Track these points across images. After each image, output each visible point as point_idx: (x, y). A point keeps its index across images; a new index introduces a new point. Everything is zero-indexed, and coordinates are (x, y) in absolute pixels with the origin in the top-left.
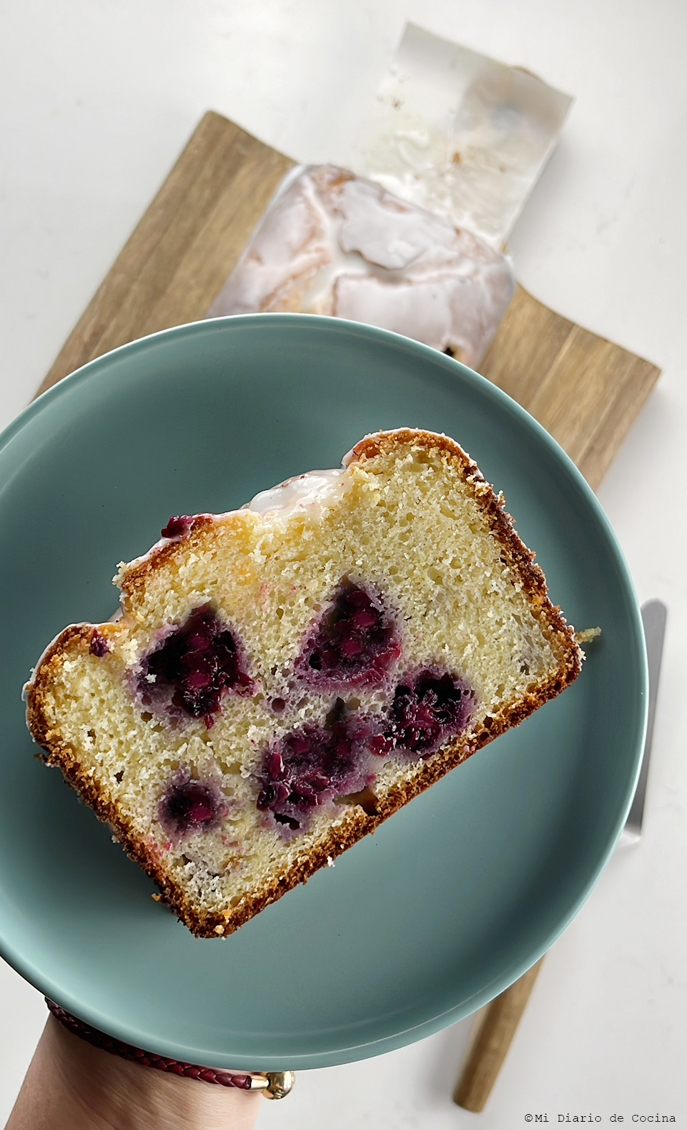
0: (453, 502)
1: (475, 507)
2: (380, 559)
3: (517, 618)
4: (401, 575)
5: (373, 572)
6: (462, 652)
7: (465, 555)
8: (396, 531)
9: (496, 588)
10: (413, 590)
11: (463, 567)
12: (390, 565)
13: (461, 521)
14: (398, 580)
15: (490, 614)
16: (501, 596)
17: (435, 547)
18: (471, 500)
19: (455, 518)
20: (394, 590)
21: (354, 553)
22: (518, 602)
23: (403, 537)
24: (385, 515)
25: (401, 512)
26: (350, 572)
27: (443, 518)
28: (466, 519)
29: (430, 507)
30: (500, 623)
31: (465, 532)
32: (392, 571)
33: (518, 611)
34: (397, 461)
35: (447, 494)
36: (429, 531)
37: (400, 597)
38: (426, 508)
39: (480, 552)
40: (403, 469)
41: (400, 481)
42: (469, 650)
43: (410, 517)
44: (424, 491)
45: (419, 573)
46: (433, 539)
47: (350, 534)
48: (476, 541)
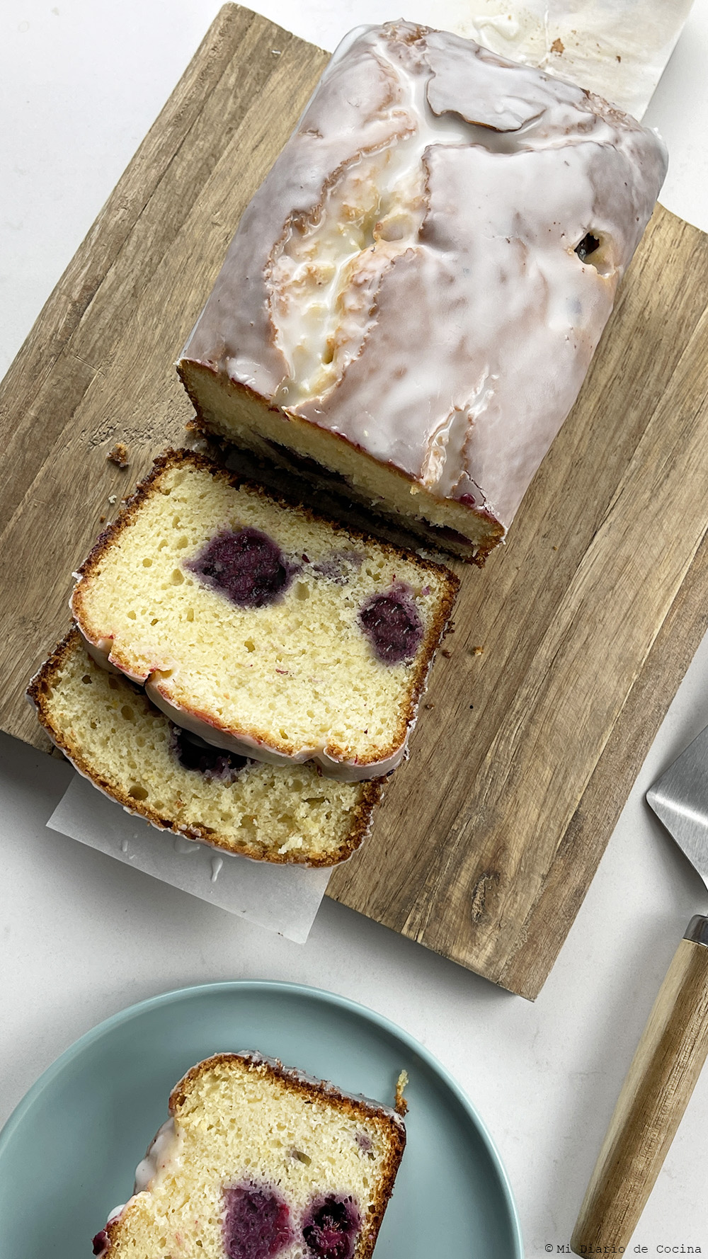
0: (251, 1092)
1: (266, 1084)
2: (235, 1161)
3: (344, 1129)
4: (254, 1160)
5: (236, 1172)
6: (325, 1177)
7: (283, 1118)
8: (232, 1134)
9: (316, 1123)
10: (269, 1162)
11: (287, 1125)
12: (243, 1160)
13: (265, 1099)
14: (255, 1165)
15: (325, 1141)
16: (323, 1124)
17: (261, 1128)
18: (261, 1081)
19: (260, 1100)
20: (257, 1174)
21: (216, 1170)
22: (336, 1119)
23: (239, 1136)
24: (218, 1132)
25: (225, 1123)
26: (223, 1182)
27: (253, 1106)
28: (267, 1095)
29: (240, 1105)
30: (335, 1140)
31: (272, 1104)
32: (248, 1161)
33: (340, 1125)
34: (200, 1093)
35: (244, 1089)
36: (251, 1120)
37: (263, 1174)
38: (238, 1108)
39: (289, 1109)
40: (208, 1095)
41: (210, 1105)
42: (328, 1173)
43: (233, 1121)
44: (230, 1098)
45: (264, 1151)
46: (257, 1123)
47: (205, 1162)
48: (283, 1102)
